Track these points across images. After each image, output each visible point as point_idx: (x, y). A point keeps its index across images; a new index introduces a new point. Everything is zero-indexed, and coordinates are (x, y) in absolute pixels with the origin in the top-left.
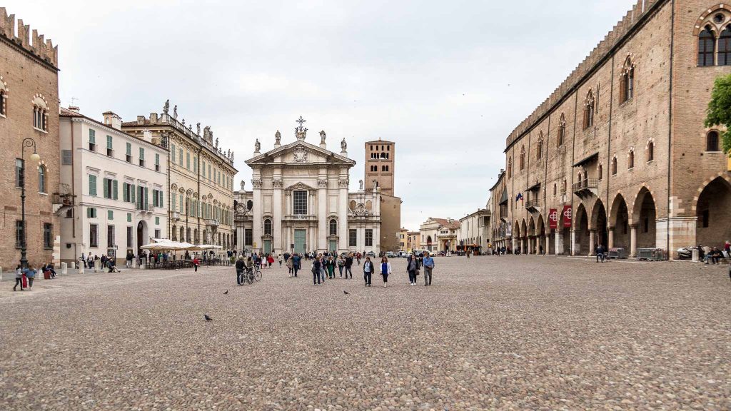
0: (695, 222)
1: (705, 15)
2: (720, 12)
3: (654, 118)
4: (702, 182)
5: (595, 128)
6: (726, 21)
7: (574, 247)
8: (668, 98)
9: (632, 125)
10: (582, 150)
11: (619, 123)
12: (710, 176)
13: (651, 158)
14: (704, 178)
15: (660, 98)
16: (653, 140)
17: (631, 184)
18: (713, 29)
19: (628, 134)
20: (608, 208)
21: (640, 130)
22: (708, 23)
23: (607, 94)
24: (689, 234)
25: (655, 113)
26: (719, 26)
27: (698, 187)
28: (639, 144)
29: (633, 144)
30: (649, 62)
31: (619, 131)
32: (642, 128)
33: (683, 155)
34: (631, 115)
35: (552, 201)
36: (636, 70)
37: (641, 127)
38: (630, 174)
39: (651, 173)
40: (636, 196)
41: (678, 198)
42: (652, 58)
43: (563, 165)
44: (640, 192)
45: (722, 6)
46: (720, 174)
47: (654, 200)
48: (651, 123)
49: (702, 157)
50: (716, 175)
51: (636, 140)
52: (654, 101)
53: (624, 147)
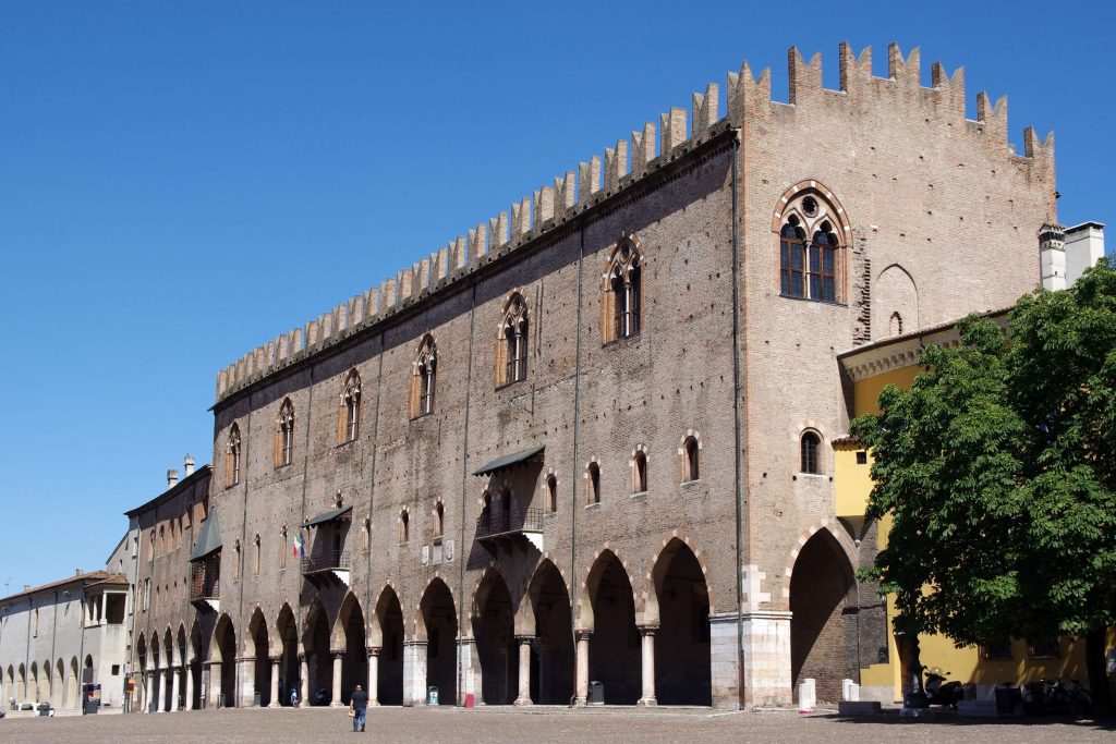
0: (788, 624)
1: (789, 195)
2: (812, 195)
3: (698, 389)
4: (797, 536)
5: (533, 387)
6: (820, 216)
7: (470, 681)
8: (731, 350)
9: (641, 394)
10: (496, 435)
11: (602, 384)
12: (809, 526)
13: (695, 475)
14: (801, 529)
15: (712, 348)
16: (697, 436)
17: (640, 532)
18: (802, 225)
19: (629, 413)
20: (574, 585)
21: (662, 410)
22: (794, 212)
23: (564, 312)
24: (780, 649)
25: (700, 377)
26: (810, 221)
27: (790, 548)
28: (660, 439)
29: (642, 438)
30: (678, 264)
31: (604, 405)
32: (666, 405)
33: (765, 475)
34: (635, 371)
35: (395, 557)
36: (646, 274)
37: (664, 402)
38: (637, 507)
39: (696, 510)
40: (655, 559)
41: (760, 570)
42: (687, 256)
43: (431, 467)
44: (665, 548)
45: (813, 184)
46: (825, 523)
47: (704, 570)
48: (688, 397)
49: (795, 483)
50: (819, 523)
51: (651, 431)
52: (697, 351)
53: (619, 440)
